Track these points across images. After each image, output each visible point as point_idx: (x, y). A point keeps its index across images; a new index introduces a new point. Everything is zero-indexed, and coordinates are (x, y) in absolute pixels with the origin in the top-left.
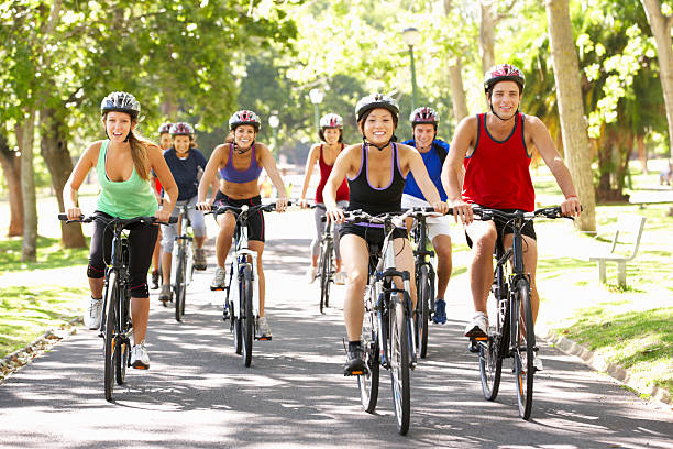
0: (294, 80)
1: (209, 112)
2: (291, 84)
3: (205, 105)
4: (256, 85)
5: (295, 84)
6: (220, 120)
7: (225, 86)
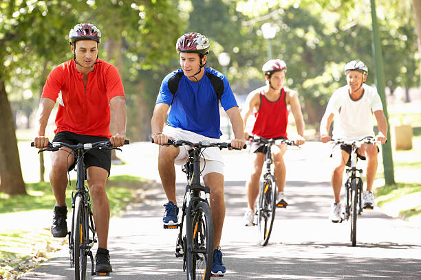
0: (245, 14)
1: (154, 49)
2: (242, 18)
3: (151, 41)
4: (204, 20)
5: (247, 18)
6: (167, 57)
7: (170, 22)
